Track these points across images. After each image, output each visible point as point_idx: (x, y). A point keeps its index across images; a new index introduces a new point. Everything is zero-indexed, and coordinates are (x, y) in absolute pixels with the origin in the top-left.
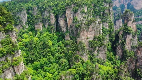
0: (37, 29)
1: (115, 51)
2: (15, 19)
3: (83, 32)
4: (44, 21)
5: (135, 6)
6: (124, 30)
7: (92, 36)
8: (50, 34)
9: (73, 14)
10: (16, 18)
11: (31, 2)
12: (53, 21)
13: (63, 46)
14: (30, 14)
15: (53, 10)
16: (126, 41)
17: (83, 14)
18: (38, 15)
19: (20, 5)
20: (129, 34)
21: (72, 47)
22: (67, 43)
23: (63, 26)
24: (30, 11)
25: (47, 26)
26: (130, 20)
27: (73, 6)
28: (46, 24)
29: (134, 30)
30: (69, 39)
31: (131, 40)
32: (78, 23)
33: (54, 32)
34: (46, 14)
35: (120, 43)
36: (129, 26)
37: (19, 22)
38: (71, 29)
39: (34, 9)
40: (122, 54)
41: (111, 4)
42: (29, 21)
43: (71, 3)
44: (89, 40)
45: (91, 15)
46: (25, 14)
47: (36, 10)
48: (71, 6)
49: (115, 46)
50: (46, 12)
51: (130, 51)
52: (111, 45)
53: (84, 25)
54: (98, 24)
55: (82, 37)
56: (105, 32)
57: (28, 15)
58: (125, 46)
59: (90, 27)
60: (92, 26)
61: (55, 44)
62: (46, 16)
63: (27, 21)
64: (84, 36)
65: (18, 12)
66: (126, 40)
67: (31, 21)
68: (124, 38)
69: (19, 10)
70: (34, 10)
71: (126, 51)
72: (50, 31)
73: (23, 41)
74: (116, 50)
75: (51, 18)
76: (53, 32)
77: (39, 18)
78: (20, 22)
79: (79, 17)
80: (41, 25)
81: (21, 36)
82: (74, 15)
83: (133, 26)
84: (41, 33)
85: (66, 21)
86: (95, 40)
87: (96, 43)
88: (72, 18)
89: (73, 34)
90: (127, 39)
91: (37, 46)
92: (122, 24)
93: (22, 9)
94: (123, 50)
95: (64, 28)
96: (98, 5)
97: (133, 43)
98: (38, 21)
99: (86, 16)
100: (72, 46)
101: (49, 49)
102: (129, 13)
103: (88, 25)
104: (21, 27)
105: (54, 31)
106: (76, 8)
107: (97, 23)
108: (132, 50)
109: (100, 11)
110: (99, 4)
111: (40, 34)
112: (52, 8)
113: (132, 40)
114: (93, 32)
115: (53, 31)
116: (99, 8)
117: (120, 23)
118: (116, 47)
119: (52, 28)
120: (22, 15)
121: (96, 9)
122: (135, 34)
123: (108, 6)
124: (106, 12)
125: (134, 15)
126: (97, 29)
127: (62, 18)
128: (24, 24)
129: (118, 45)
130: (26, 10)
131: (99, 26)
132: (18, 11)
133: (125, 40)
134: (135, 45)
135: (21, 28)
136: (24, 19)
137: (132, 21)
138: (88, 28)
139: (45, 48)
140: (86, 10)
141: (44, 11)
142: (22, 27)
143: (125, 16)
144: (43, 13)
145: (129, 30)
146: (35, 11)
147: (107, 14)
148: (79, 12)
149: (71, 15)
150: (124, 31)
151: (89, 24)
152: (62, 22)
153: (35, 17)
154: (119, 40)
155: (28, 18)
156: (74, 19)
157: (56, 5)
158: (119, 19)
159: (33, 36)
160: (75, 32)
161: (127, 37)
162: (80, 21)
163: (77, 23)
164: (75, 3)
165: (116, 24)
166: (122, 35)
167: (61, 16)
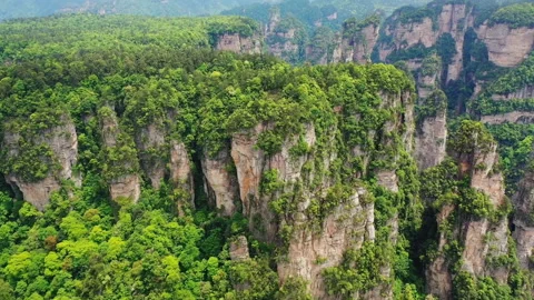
0: (119, 198)
1: (424, 277)
2: (28, 155)
3: (301, 241)
4: (146, 164)
5: (493, 52)
6: (459, 202)
7: (338, 252)
8: (170, 220)
9: (260, 161)
10: (35, 153)
11: (94, 84)
12: (183, 172)
13: (223, 284)
14: (90, 131)
15: (182, 119)
16: (467, 243)
17: (302, 158)
18: (123, 144)
19: (48, 96)
20: (477, 218)
21: (260, 287)
22: (237, 276)
23: (222, 190)
24: (91, 120)
25: (157, 182)
26: (483, 168)
27: (259, 127)
28: (152, 175)
29: (494, 202)
30: (245, 256)
31: (484, 240)
32: (283, 192)
33: (186, 214)
34: (155, 138)
35: (441, 249)
36: (477, 187)
37: (45, 168)
38: (253, 212)
39: (105, 121)
40: (448, 286)
41: (408, 93)
42: (88, 160)
43: (253, 117)
44: (324, 266)
45: (329, 153)
46: (68, 137)
47: (111, 127)
48: (251, 131)
49: (421, 257)
50: (152, 130)
51: (479, 279)
52: (406, 249)
53: (304, 217)
54: (360, 207)
55: (298, 260)
56: (386, 208)
57: (82, 135)
58: (460, 261)
59: (329, 222)
60: (337, 216)
61: (190, 267)
62: (155, 145)
63: (80, 161)
64: (305, 254)
65: (40, 131)
66: (465, 238)
67: (94, 161)
68: (456, 231)
69: (45, 122)
70: (106, 127)
71: (462, 279)
72: (170, 210)
73: (63, 252)
74: (427, 273)
75: (173, 160)
76: (181, 211)
77: (126, 159)
78: (49, 166)
79: (286, 171)
80: (133, 183)
81: (54, 221)
82: (264, 164)
83: (493, 187)
84: (136, 215)
85: (233, 172)
86: (348, 268)
87: (350, 280)
88: (256, 171)
89: (263, 232)
90: (470, 235)
91: (118, 280)
92: (446, 132)
93: (57, 116)
94: (453, 276)
95: (226, 198)
96: (357, 107)
97: (490, 249)
98: (123, 170)
99: (312, 164)
100: (259, 283)
101: (169, 292)
102: (475, 136)
103: (322, 214)
104: (56, 185)
105: (188, 211)
106: (274, 138)
107: (357, 201)
108: (488, 273)
109: (366, 129)
110: (362, 101)
111: (133, 220)
112: (178, 112)
113: (486, 238)
114: (340, 238)
115: (183, 207)
116: (362, 117)
117: (438, 130)
118: (427, 261)
119: (179, 197)
120: (56, 138)
121: (351, 124)
122: (500, 217)
123: (396, 104)
124: (389, 129)
125: (495, 147)
126: (355, 224)
127: (215, 163)
128: (67, 171)
129: (435, 259)
130: (73, 115)
131: (364, 212)
132: (42, 125)
133: (461, 239)
134: (497, 256)
135: (57, 188)
136: (66, 154)
137: (489, 169)
138: (321, 225)
139: (152, 288)
140: (310, 140)
141: (146, 127)
142: (60, 183)
143: (462, 146)
144: (143, 135)
145: (475, 207)
146: (109, 129)
147: (393, 137)
148: (285, 152)
149: (254, 161)
150: (457, 208)
151: (322, 210)
152: (216, 177)
153: (111, 156)
154: (439, 237)
155: (82, 147)
156: (264, 181)
157: (192, 99)
158: (434, 115)
159: (103, 229)
160: (269, 228)
161: (470, 230)
162: (290, 184)
163: (278, 195)
164: (270, 117)
165: (424, 130)
166: (449, 220)
167: (215, 156)
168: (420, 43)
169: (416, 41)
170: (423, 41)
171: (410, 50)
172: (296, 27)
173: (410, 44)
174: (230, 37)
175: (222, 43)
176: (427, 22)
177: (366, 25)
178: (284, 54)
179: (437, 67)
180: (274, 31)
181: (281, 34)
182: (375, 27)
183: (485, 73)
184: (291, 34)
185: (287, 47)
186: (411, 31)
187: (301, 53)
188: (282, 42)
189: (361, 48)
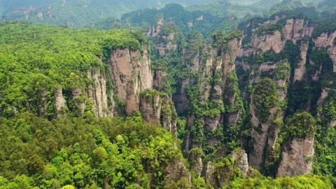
168: (271, 50)
169: (269, 49)
170: (274, 48)
171: (264, 55)
172: (175, 31)
173: (264, 50)
174: (121, 51)
175: (115, 56)
176: (277, 34)
177: (232, 39)
178: (167, 51)
179: (287, 73)
180: (159, 34)
181: (164, 37)
182: (239, 40)
183: (331, 82)
184: (172, 36)
185: (169, 46)
186: (265, 41)
187: (179, 51)
188: (165, 42)
189: (227, 56)
